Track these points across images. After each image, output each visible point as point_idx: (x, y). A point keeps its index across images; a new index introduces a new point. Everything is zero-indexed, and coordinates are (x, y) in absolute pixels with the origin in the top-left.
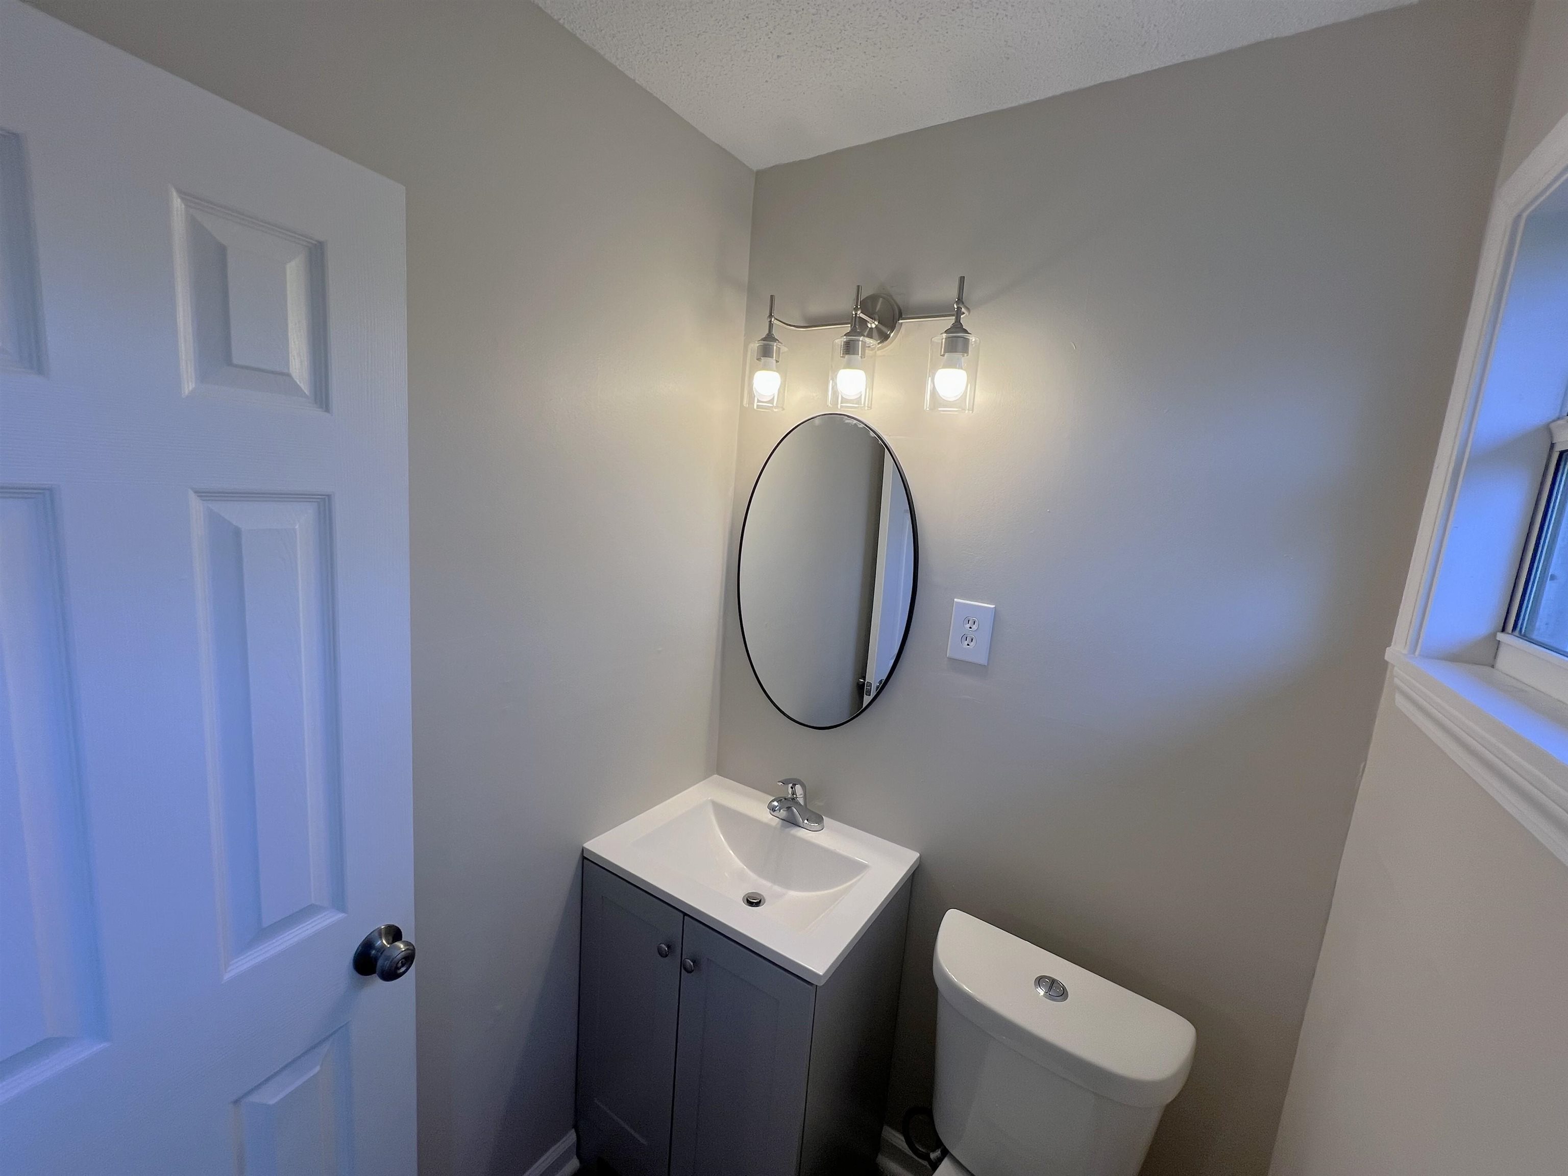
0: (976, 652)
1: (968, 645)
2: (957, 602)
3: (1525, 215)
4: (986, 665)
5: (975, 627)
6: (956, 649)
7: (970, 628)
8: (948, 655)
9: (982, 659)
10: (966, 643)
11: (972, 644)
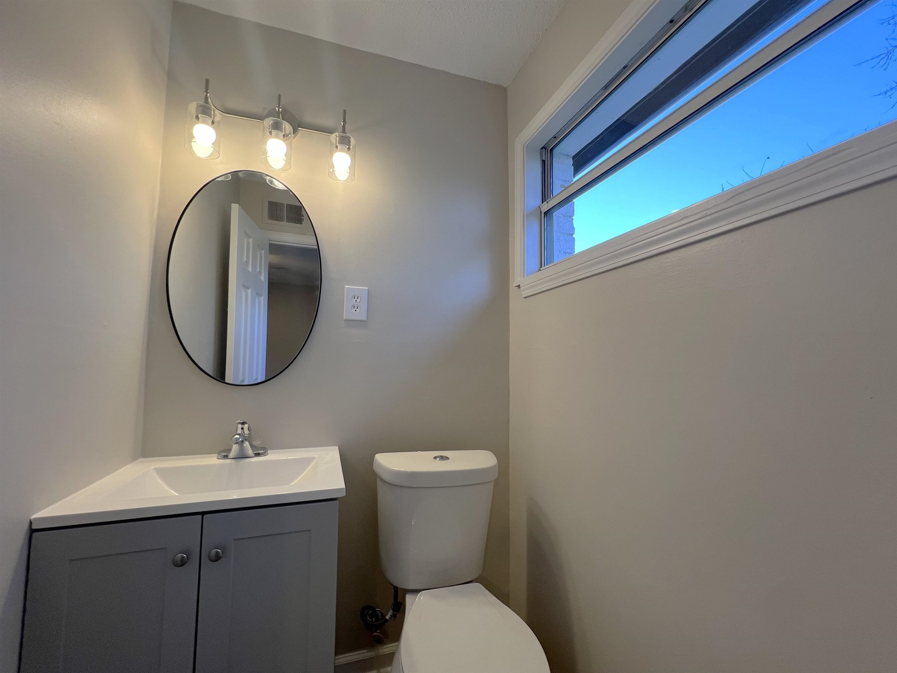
0: (360, 314)
1: (356, 311)
2: (347, 287)
3: (525, 145)
4: (366, 320)
5: (358, 300)
6: (348, 313)
7: (356, 301)
8: (344, 319)
9: (364, 318)
10: (354, 310)
11: (358, 310)
